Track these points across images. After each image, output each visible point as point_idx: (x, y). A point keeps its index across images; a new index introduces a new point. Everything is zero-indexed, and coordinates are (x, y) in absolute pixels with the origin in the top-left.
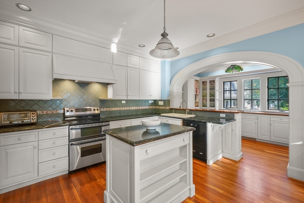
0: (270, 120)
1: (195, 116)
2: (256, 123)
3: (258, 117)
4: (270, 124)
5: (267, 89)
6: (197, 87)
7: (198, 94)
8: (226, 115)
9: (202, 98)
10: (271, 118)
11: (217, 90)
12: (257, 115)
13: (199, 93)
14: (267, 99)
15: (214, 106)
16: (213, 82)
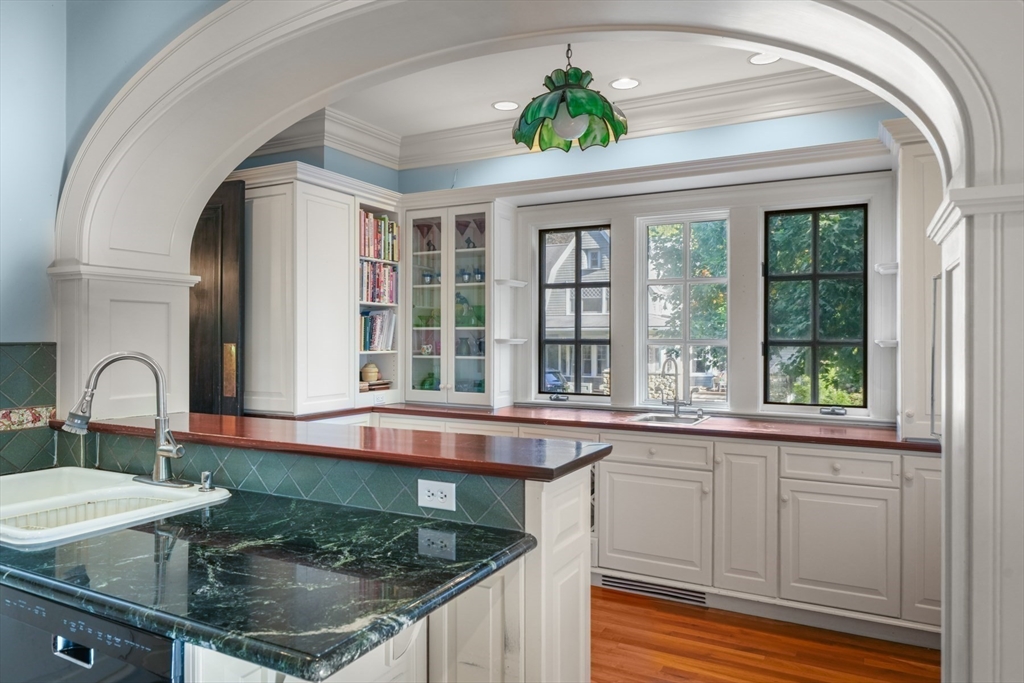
0: (780, 477)
1: (221, 495)
2: (704, 493)
3: (718, 459)
4: (781, 501)
5: (761, 280)
6: (378, 255)
7: (385, 301)
8: (460, 496)
9: (410, 328)
10: (785, 459)
11: (500, 282)
12: (707, 442)
13: (394, 297)
14: (761, 338)
15: (480, 386)
16: (473, 228)
